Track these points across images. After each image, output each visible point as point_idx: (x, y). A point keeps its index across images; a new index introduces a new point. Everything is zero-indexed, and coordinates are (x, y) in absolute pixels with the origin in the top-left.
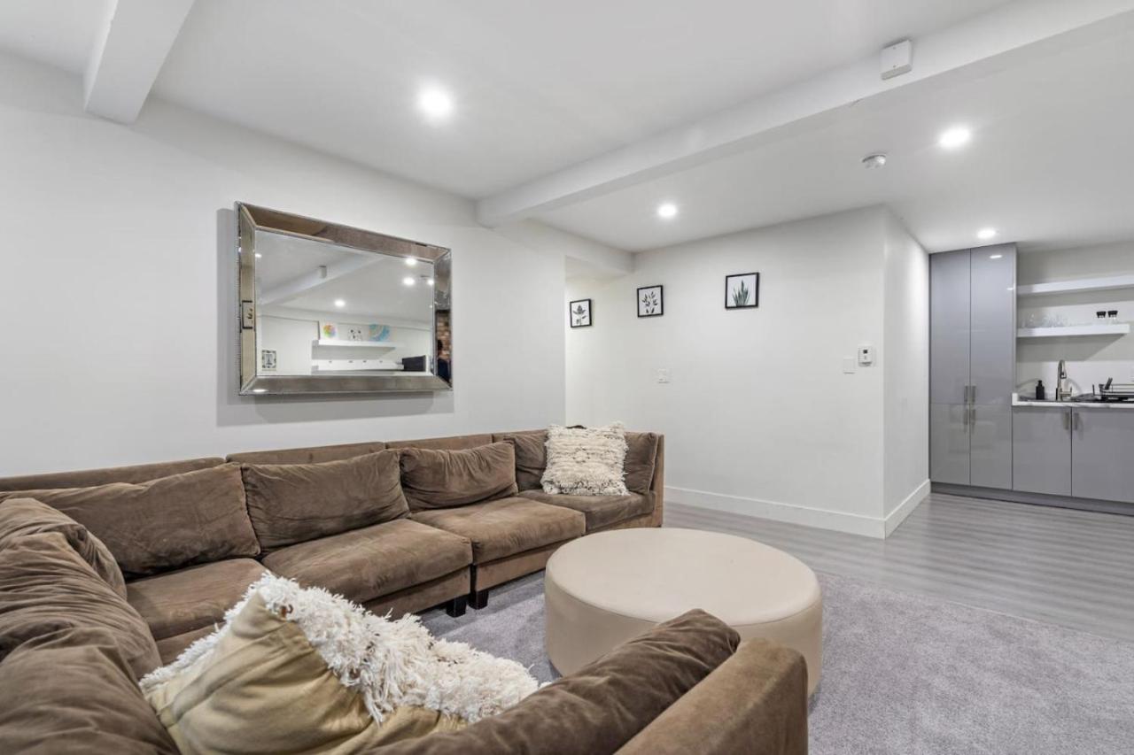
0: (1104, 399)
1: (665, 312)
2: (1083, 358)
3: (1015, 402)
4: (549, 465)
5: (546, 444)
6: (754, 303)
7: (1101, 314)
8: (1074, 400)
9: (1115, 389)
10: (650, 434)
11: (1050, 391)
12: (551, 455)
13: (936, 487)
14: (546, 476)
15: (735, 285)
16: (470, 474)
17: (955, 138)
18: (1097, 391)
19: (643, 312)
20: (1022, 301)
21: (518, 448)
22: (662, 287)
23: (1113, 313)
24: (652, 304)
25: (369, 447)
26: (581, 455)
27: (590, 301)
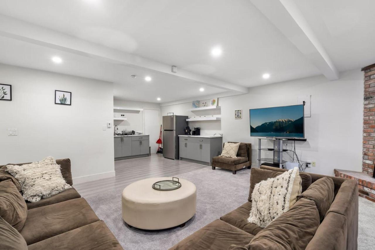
1: (13, 99)
6: (69, 103)
7: (122, 115)
15: (60, 95)
17: (148, 79)
22: (11, 86)
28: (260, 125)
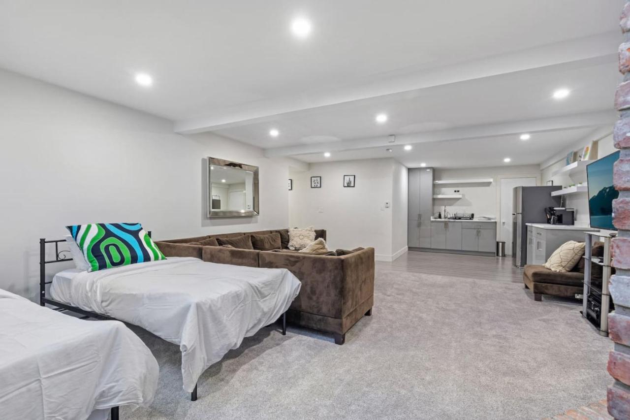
0: (455, 219)
1: (322, 186)
2: (450, 205)
3: (432, 219)
4: (290, 240)
5: (289, 234)
6: (353, 185)
7: (455, 191)
8: (449, 219)
9: (459, 215)
10: (323, 230)
11: (443, 216)
12: (291, 237)
13: (410, 248)
14: (290, 244)
15: (347, 178)
16: (270, 243)
17: (408, 148)
18: (454, 216)
19: (313, 186)
20: (434, 186)
21: (281, 235)
22: (320, 177)
23: (458, 191)
24: (317, 183)
25: (240, 234)
26: (301, 237)
27: (291, 180)
28: (596, 194)
